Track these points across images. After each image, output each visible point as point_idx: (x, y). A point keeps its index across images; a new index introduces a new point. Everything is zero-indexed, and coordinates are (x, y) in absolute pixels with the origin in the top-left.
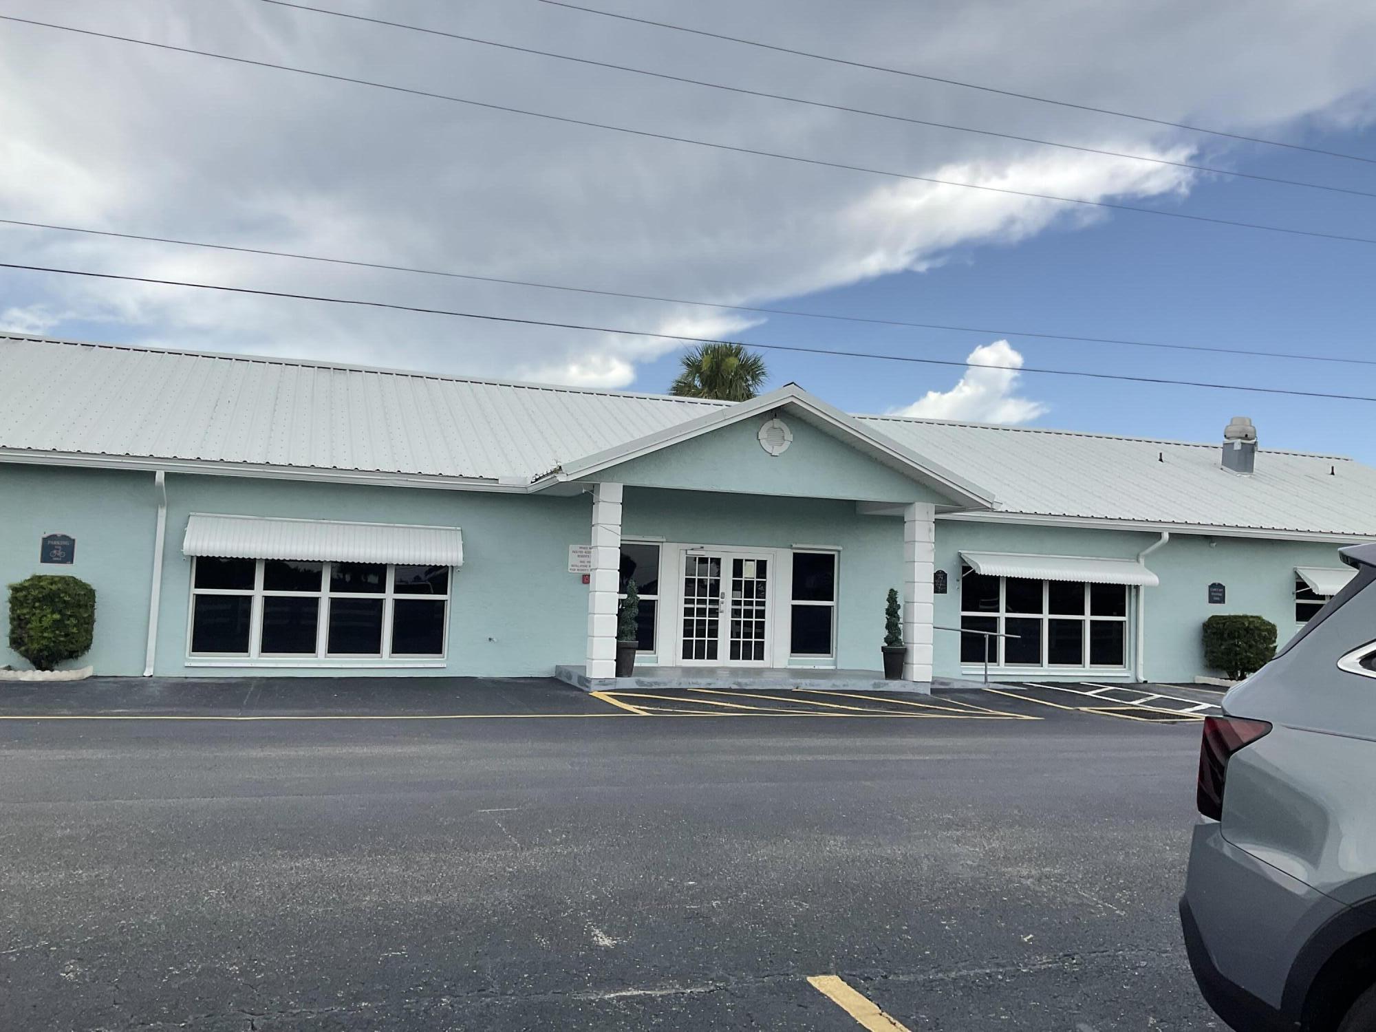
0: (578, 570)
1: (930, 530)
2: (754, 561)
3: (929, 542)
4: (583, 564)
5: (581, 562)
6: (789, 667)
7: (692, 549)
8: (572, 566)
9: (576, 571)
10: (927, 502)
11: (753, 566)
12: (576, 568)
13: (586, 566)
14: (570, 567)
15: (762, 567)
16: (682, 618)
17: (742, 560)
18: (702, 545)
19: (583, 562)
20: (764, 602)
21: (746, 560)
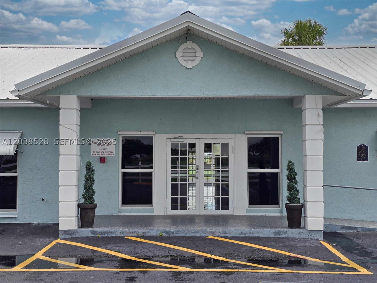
0: (98, 154)
1: (319, 116)
2: (219, 144)
3: (319, 125)
4: (101, 150)
5: (100, 149)
6: (246, 214)
7: (175, 138)
8: (94, 152)
9: (97, 155)
10: (315, 94)
11: (219, 147)
12: (97, 153)
13: (103, 152)
14: (92, 153)
15: (225, 147)
16: (170, 183)
17: (211, 144)
18: (182, 135)
19: (101, 149)
20: (228, 171)
21: (214, 144)
